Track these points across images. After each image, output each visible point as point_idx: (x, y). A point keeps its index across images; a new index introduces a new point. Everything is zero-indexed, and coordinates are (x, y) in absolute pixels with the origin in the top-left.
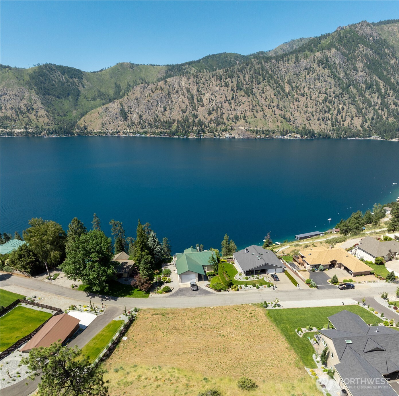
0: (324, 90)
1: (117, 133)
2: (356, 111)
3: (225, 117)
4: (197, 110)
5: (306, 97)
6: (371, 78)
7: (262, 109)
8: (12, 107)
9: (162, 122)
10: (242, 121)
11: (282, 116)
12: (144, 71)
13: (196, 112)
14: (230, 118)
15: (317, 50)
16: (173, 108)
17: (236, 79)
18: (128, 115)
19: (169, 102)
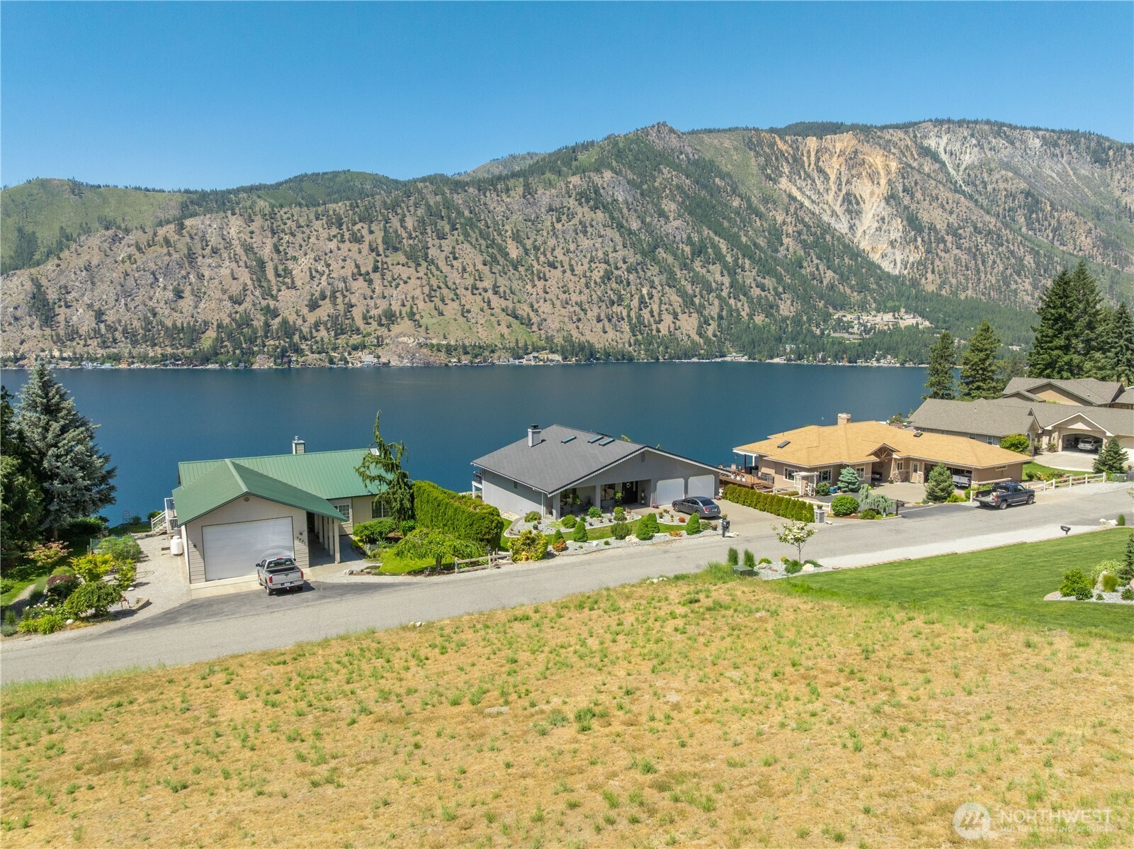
0: (600, 254)
1: (16, 360)
2: (680, 300)
3: (357, 313)
4: (275, 298)
5: (560, 269)
6: (699, 233)
7: (456, 295)
9: (167, 328)
10: (406, 325)
11: (510, 312)
12: (113, 202)
13: (272, 303)
14: (371, 318)
15: (570, 172)
16: (205, 293)
17: (382, 225)
18: (57, 310)
19: (191, 276)
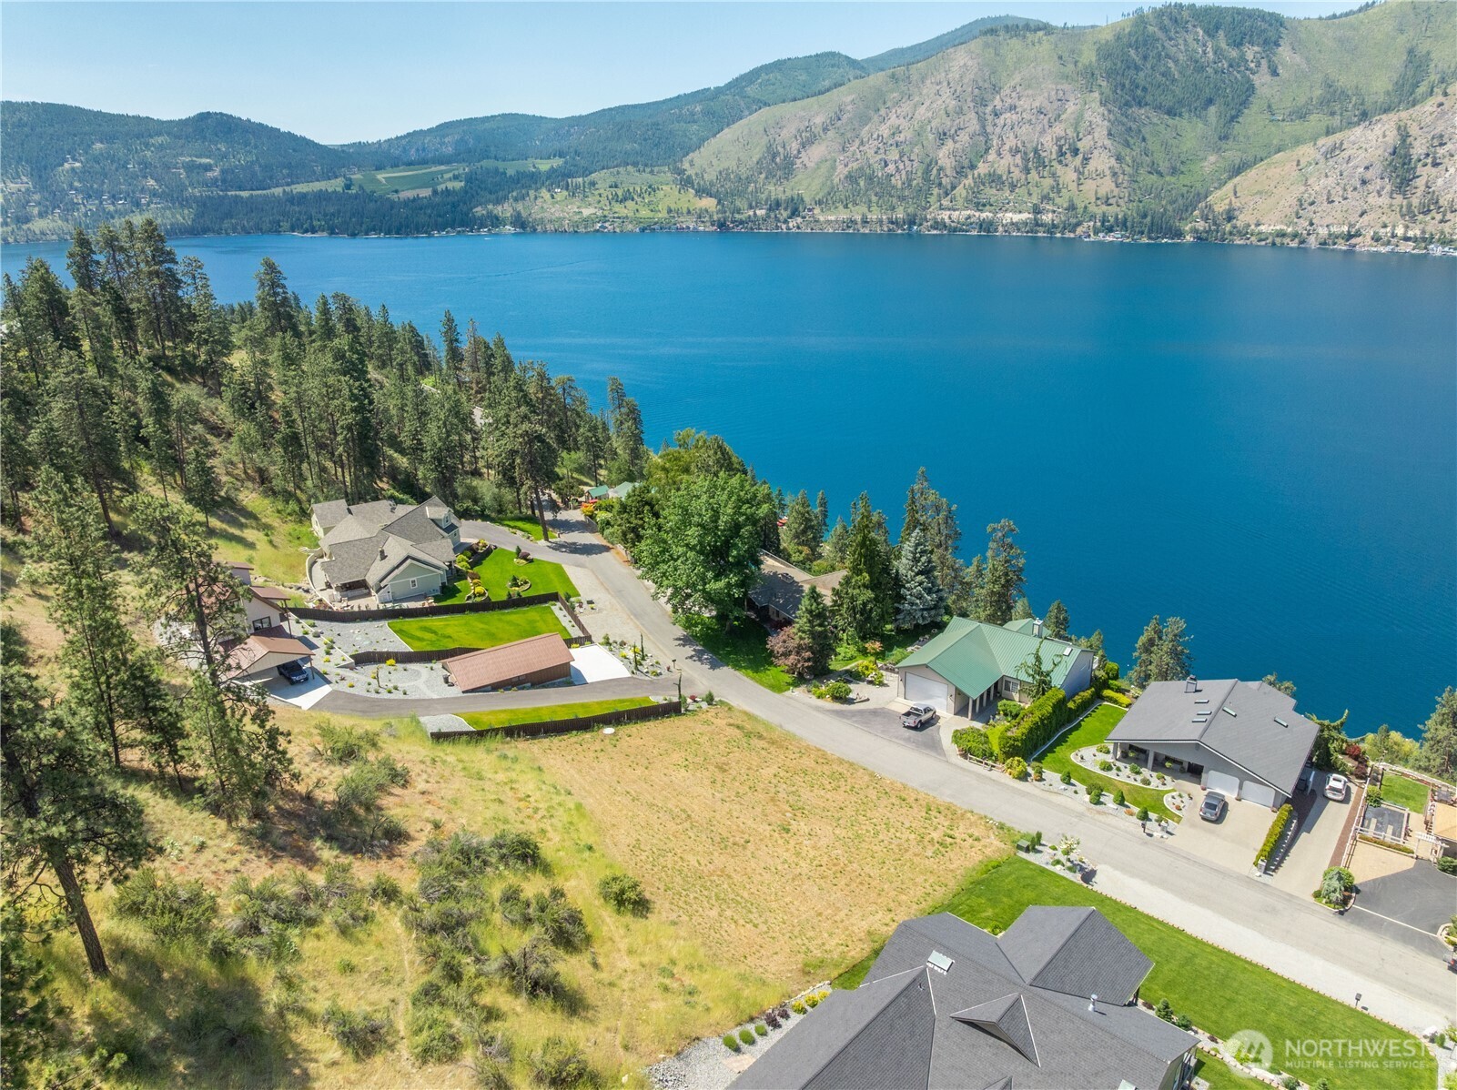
1: (1350, 236)
8: (1019, 145)
18: (1420, 171)
